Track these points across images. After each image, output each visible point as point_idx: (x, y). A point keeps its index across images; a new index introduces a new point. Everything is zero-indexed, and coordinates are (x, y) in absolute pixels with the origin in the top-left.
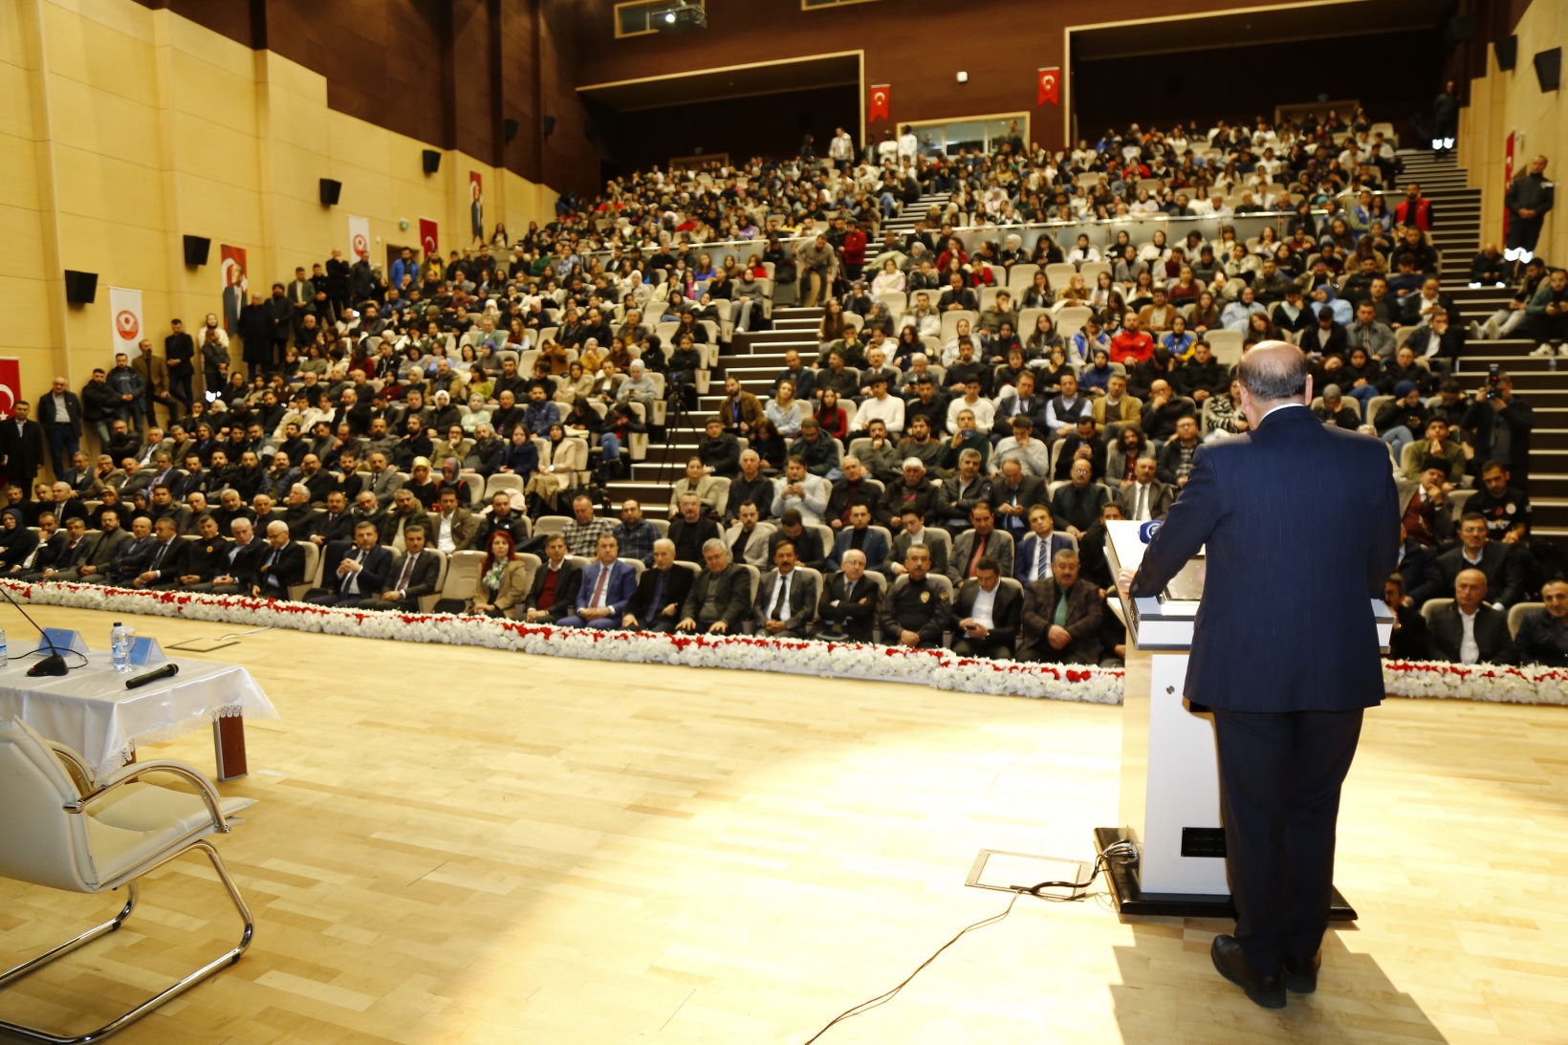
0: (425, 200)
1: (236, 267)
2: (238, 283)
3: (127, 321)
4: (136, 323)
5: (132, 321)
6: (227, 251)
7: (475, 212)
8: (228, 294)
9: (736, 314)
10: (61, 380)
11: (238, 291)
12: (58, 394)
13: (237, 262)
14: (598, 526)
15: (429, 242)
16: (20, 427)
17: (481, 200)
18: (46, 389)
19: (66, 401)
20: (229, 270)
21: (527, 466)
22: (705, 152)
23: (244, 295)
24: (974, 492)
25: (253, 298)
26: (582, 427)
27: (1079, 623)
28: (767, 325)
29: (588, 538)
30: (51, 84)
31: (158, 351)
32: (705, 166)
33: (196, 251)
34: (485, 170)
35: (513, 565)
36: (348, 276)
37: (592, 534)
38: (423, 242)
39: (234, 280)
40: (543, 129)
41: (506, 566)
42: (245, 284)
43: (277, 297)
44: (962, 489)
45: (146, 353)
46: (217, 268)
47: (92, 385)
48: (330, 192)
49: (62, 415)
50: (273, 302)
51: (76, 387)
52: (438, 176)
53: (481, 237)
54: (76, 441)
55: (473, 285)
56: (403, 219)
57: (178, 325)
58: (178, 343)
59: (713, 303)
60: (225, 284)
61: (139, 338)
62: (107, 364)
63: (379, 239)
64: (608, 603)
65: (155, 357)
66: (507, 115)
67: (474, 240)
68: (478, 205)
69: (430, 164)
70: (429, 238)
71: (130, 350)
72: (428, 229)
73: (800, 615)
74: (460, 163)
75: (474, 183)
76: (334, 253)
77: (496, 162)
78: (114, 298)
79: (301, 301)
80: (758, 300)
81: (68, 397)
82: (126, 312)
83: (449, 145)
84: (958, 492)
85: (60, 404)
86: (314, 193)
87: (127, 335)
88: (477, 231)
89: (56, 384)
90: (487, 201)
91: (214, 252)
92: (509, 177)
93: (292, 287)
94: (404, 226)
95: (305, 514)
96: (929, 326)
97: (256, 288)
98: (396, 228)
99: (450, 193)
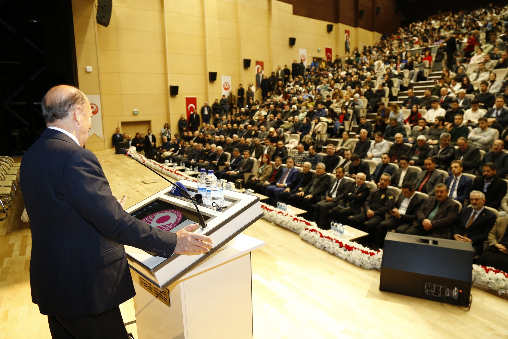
0: (328, 41)
1: (260, 67)
2: (261, 72)
3: (226, 85)
4: (229, 86)
5: (228, 85)
6: (257, 63)
7: (347, 44)
8: (258, 76)
9: (411, 75)
10: (206, 102)
11: (261, 75)
12: (206, 107)
13: (261, 66)
14: (304, 154)
15: (329, 55)
16: (194, 116)
17: (349, 39)
18: (203, 105)
19: (208, 108)
20: (258, 69)
21: (306, 132)
22: (442, 12)
23: (263, 76)
24: (445, 152)
25: (265, 76)
26: (330, 118)
27: (439, 220)
28: (425, 79)
29: (299, 158)
30: (207, 20)
31: (235, 93)
32: (439, 18)
33: (247, 64)
34: (351, 29)
35: (268, 166)
36: (298, 68)
37: (301, 157)
38: (326, 55)
39: (260, 71)
40: (376, 12)
41: (266, 166)
42: (263, 72)
43: (272, 76)
44: (440, 151)
45: (231, 94)
46: (254, 69)
47: (215, 104)
48: (292, 42)
49: (206, 112)
50: (271, 78)
51: (210, 105)
52: (333, 32)
53: (349, 52)
54: (209, 119)
55: (333, 69)
56: (319, 48)
57: (241, 85)
58: (241, 91)
59: (402, 71)
60: (256, 73)
61: (230, 90)
62: (220, 98)
63: (310, 55)
64: (286, 182)
65: (233, 95)
66: (360, 8)
67: (346, 53)
68: (348, 41)
69: (330, 29)
70: (329, 54)
71: (226, 94)
72: (328, 51)
73: (339, 197)
74: (341, 27)
75: (347, 34)
76: (295, 61)
77: (356, 25)
78: (222, 79)
79: (280, 77)
80: (422, 69)
81: (208, 107)
82: (226, 83)
83: (337, 22)
84: (438, 152)
85: (206, 109)
86: (287, 42)
87: (226, 89)
88: (347, 50)
89: (205, 104)
90: (352, 40)
91: (253, 63)
92: (361, 31)
93: (277, 73)
94: (319, 50)
95: (236, 144)
96: (483, 77)
97: (266, 74)
98: (316, 51)
99: (337, 38)
